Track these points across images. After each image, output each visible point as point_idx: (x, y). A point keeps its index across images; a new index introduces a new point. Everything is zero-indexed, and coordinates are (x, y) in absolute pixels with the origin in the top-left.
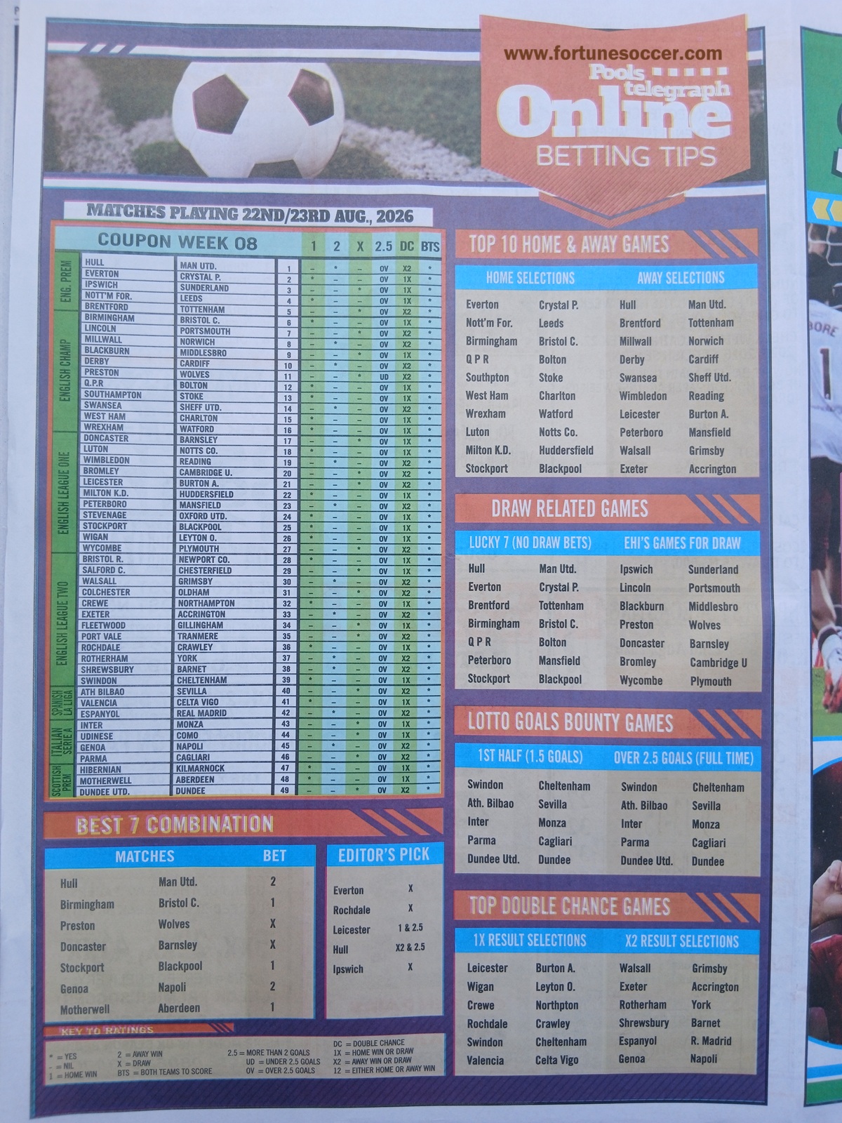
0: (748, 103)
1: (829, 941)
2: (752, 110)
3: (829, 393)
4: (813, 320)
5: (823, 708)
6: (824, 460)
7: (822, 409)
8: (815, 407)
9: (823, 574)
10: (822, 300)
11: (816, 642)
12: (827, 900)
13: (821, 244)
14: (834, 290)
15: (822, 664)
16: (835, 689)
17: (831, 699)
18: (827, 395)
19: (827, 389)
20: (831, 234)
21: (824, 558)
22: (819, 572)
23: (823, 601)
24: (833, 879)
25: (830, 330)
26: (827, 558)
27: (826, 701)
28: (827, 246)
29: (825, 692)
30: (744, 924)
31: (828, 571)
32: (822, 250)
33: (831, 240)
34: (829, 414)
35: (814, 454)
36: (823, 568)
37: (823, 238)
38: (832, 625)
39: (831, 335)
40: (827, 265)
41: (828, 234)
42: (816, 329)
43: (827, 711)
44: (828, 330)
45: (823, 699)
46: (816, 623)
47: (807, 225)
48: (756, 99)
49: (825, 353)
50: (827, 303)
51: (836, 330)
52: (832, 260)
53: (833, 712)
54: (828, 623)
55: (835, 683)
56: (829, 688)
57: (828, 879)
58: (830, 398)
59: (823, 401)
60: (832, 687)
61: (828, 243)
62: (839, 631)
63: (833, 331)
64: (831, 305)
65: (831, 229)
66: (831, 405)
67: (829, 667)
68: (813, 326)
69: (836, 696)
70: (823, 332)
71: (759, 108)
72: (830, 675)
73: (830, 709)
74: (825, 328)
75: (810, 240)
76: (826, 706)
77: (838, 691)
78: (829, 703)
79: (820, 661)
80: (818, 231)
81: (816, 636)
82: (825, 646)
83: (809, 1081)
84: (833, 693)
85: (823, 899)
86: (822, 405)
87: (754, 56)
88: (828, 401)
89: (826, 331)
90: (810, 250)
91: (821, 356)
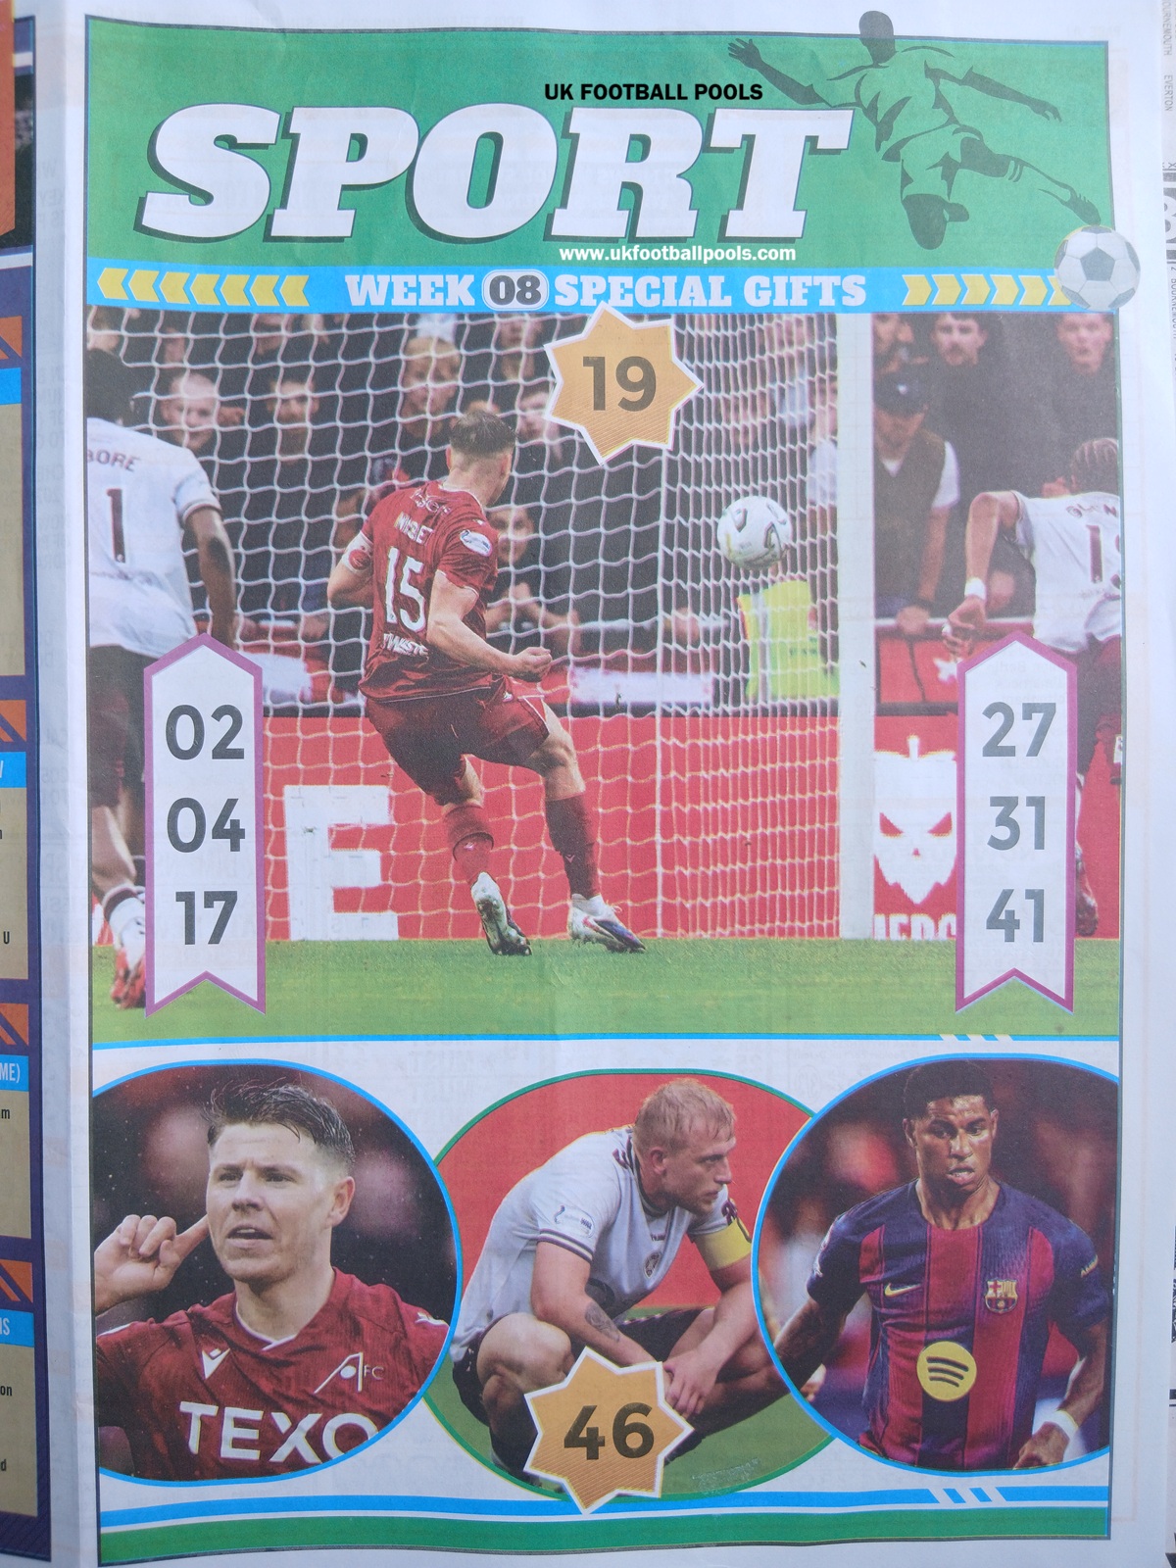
0: (13, 131)
1: (127, 1332)
2: (19, 142)
3: (123, 555)
4: (92, 446)
5: (112, 1002)
6: (117, 650)
7: (111, 577)
8: (95, 574)
9: (114, 813)
10: (109, 417)
11: (99, 910)
12: (117, 1271)
13: (110, 336)
14: (132, 403)
15: (110, 940)
16: (132, 975)
17: (126, 989)
18: (120, 557)
19: (119, 547)
20: (130, 320)
21: (116, 790)
22: (107, 810)
23: (113, 851)
24: (125, 1241)
25: (125, 462)
26: (121, 790)
27: (116, 992)
28: (121, 338)
29: (115, 979)
30: (15, 1302)
31: (122, 810)
32: (113, 344)
33: (128, 329)
34: (122, 583)
35: (94, 643)
36: (113, 804)
37: (117, 327)
38: (129, 885)
39: (127, 468)
40: (122, 365)
41: (125, 321)
42: (99, 460)
43: (118, 1006)
44: (121, 461)
45: (112, 990)
46: (99, 881)
47: (86, 309)
48: (23, 125)
49: (115, 495)
50: (120, 421)
51: (135, 461)
52: (129, 357)
53: (128, 1007)
54: (123, 882)
55: (132, 966)
56: (122, 973)
57: (118, 1241)
58: (124, 560)
59: (112, 564)
60: (127, 973)
61: (124, 333)
62: (139, 893)
63: (131, 462)
64: (126, 424)
65: (130, 312)
66: (125, 571)
67: (122, 944)
68: (95, 456)
69: (133, 985)
70: (113, 464)
71: (26, 140)
72: (124, 955)
73: (124, 1004)
74: (115, 459)
75: (90, 329)
76: (117, 1000)
77: (138, 977)
78: (121, 995)
79: (106, 935)
80: (108, 316)
81: (100, 900)
82: (116, 915)
83: (104, 1530)
84: (129, 980)
85: (111, 1271)
86: (111, 570)
87: (21, 59)
88: (121, 565)
89: (117, 464)
90: (90, 346)
91: (108, 500)
